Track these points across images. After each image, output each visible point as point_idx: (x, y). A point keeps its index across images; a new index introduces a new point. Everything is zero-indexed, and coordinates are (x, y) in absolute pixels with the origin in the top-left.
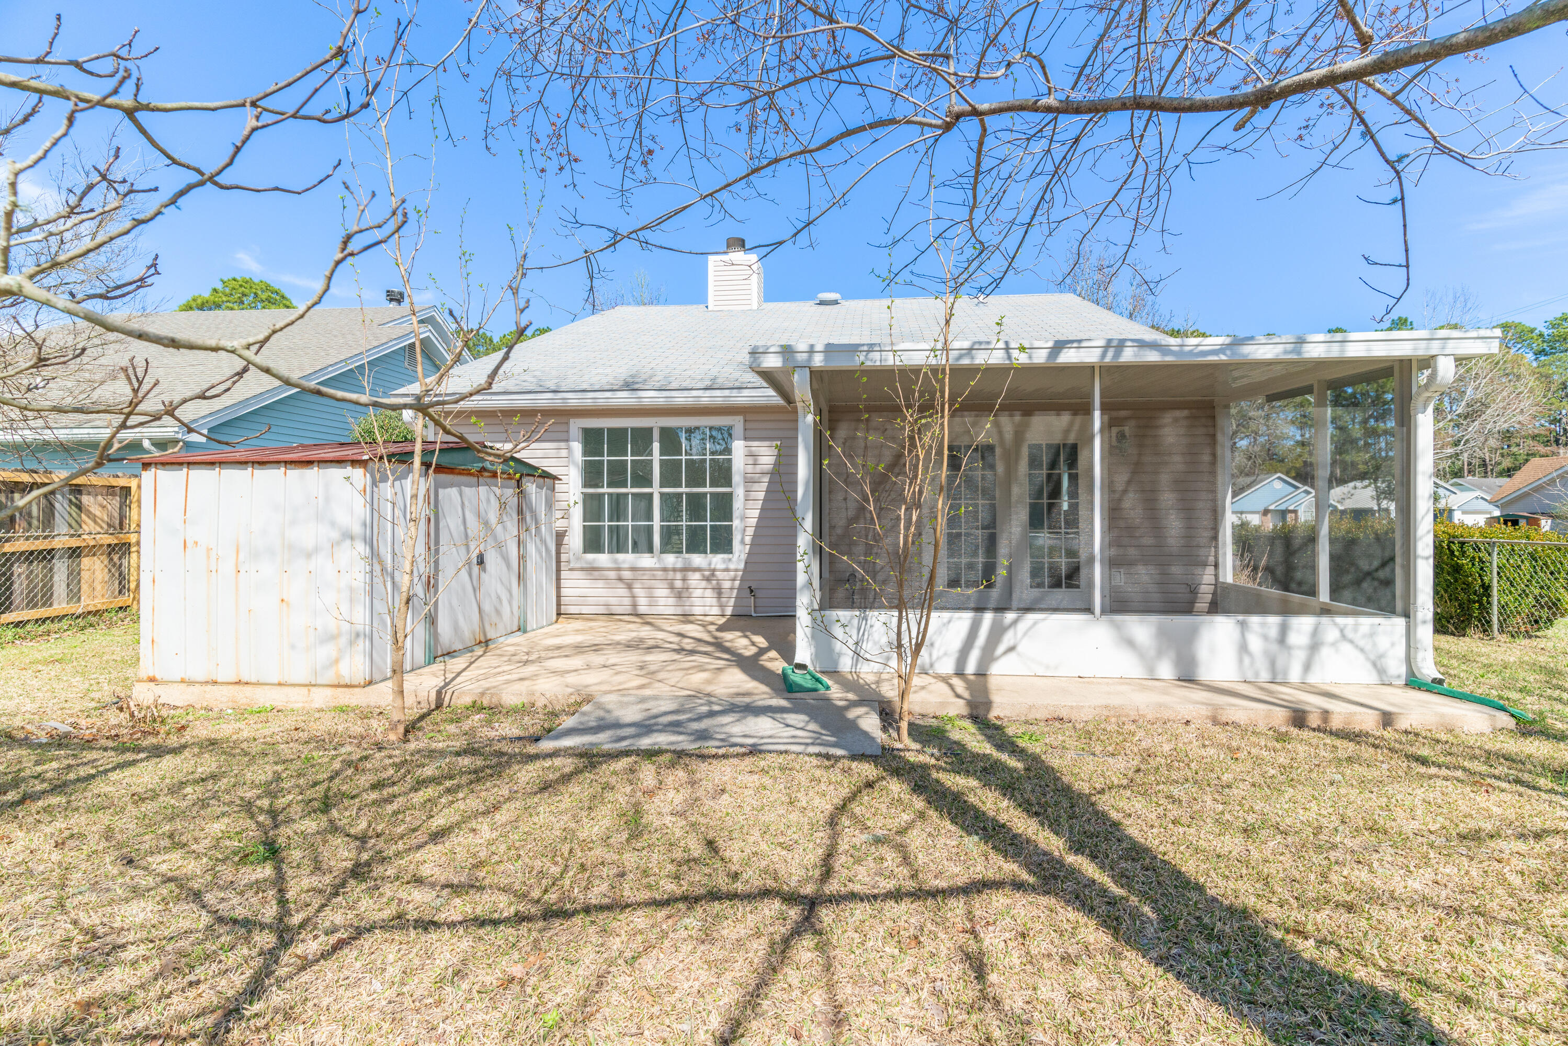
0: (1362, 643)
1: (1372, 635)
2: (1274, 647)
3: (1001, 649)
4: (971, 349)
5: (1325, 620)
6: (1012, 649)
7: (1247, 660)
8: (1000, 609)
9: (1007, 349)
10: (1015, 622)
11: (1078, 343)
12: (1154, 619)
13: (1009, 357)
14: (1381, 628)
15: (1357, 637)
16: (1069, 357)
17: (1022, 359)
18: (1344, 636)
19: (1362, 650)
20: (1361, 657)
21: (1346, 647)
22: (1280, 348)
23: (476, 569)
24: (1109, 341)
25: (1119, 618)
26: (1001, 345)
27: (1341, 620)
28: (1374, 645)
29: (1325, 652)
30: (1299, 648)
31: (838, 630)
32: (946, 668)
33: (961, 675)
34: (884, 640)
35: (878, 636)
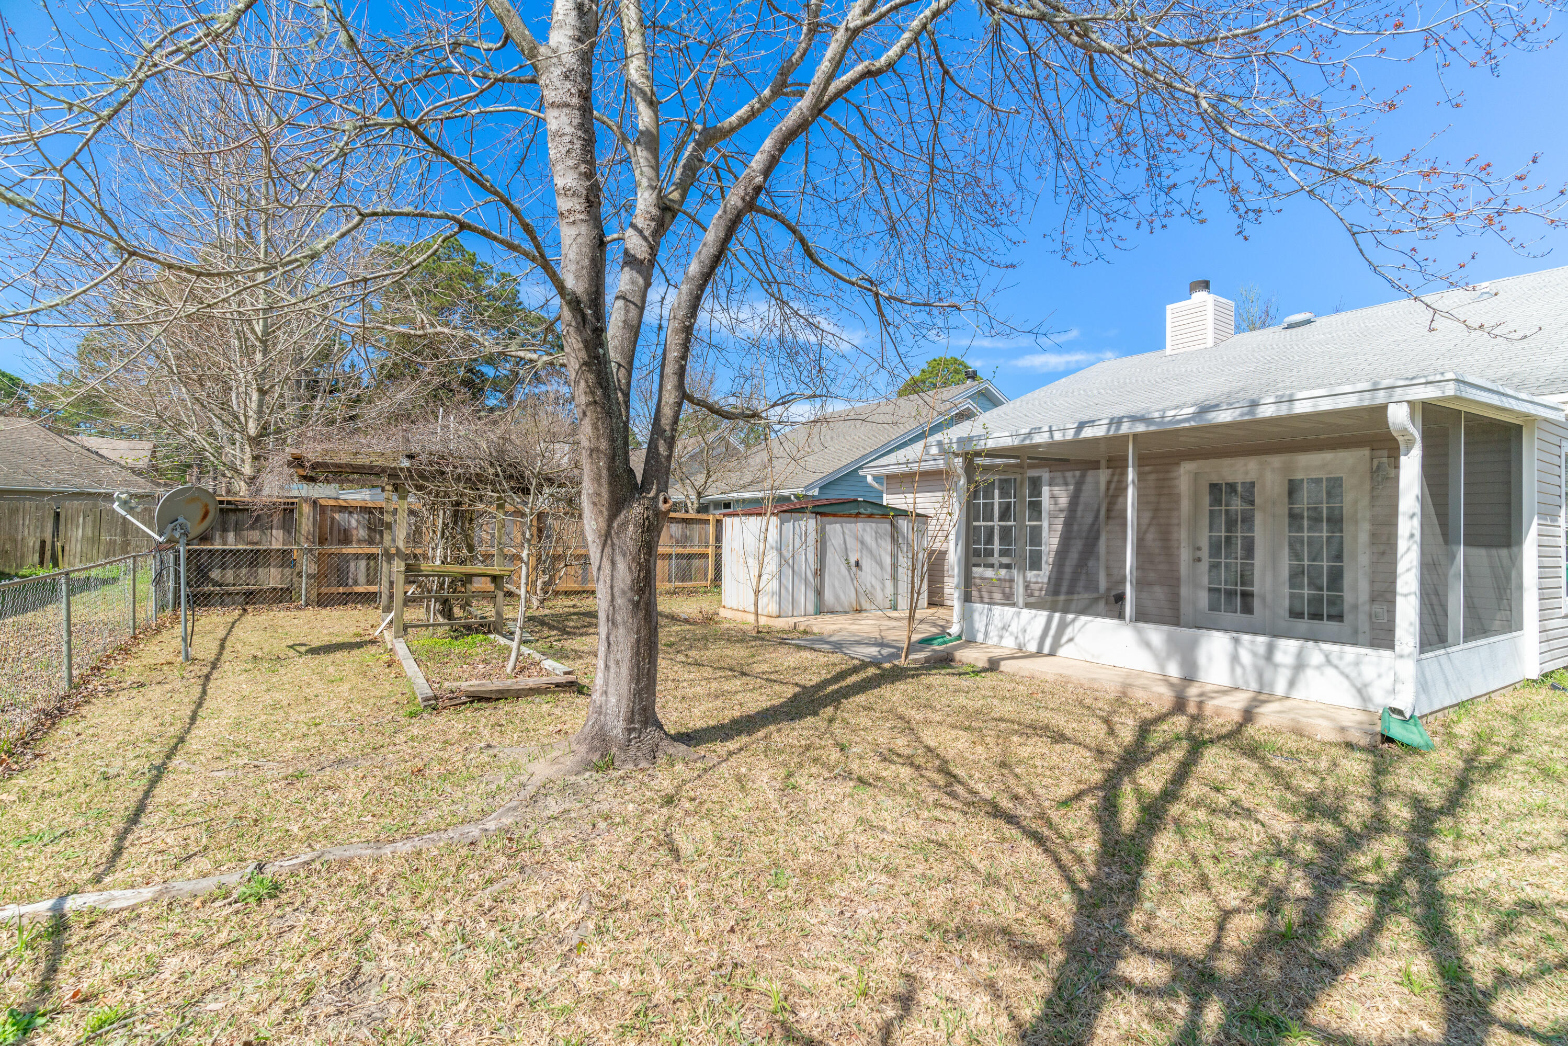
0: (1347, 670)
1: (1357, 664)
2: (1262, 662)
3: (1064, 639)
4: (1030, 433)
5: (1310, 644)
6: (1071, 640)
7: (1239, 671)
8: (1066, 611)
9: (1051, 431)
10: (1073, 621)
11: (1092, 423)
12: (1166, 628)
13: (1052, 437)
14: (1367, 658)
15: (1341, 664)
16: (1088, 433)
17: (1058, 436)
18: (1328, 661)
19: (1347, 677)
20: (1346, 684)
21: (1330, 671)
22: (1238, 411)
23: (854, 569)
24: (1112, 419)
25: (1140, 625)
26: (1047, 429)
27: (1325, 646)
28: (1360, 674)
29: (1310, 673)
30: (1285, 666)
31: (976, 616)
32: (1032, 647)
33: (1039, 653)
34: (1000, 625)
35: (997, 622)
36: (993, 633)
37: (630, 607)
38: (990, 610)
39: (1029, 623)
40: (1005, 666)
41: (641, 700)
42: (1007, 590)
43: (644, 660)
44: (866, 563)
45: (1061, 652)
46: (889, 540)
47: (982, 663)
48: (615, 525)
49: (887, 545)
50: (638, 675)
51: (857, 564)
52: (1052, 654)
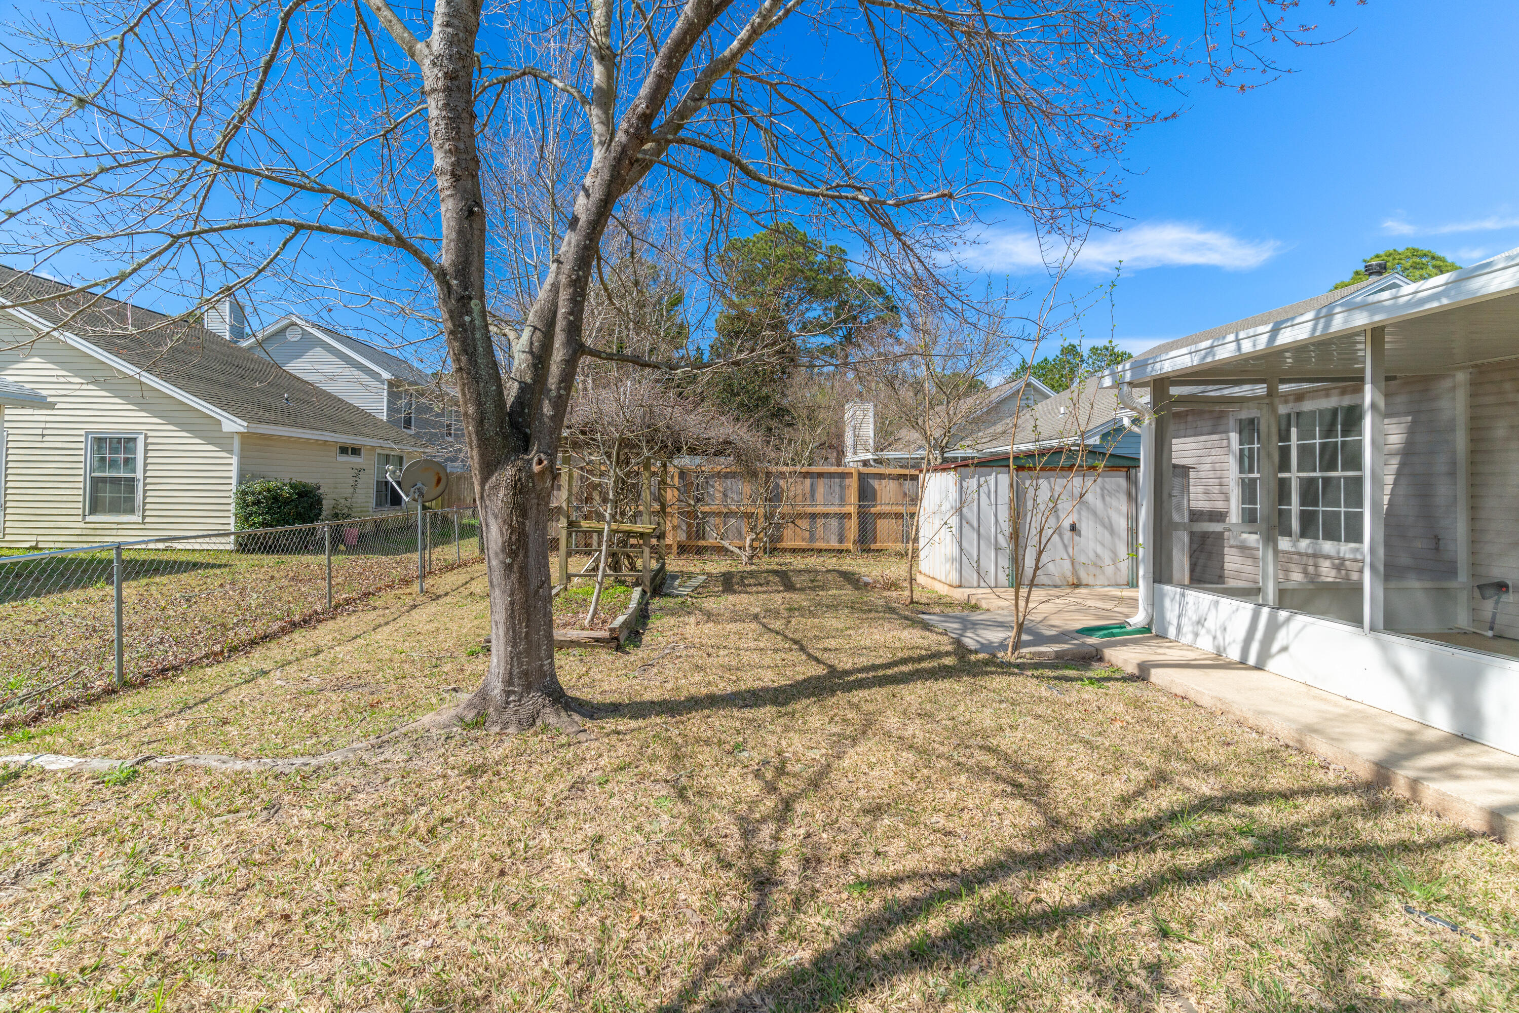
3: (1275, 647)
6: (1284, 649)
8: (1277, 606)
10: (1288, 620)
25: (1382, 638)
31: (1167, 603)
32: (1234, 654)
33: (1242, 664)
34: (1195, 618)
35: (1191, 614)
36: (1187, 628)
37: (502, 569)
38: (1183, 595)
39: (1230, 618)
40: (1156, 675)
41: (520, 664)
42: (1311, 569)
43: (520, 623)
44: (1086, 527)
45: (1271, 665)
46: (1123, 498)
47: (1131, 669)
48: (487, 487)
49: (1121, 504)
50: (514, 638)
51: (1073, 528)
52: (1258, 667)
